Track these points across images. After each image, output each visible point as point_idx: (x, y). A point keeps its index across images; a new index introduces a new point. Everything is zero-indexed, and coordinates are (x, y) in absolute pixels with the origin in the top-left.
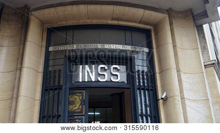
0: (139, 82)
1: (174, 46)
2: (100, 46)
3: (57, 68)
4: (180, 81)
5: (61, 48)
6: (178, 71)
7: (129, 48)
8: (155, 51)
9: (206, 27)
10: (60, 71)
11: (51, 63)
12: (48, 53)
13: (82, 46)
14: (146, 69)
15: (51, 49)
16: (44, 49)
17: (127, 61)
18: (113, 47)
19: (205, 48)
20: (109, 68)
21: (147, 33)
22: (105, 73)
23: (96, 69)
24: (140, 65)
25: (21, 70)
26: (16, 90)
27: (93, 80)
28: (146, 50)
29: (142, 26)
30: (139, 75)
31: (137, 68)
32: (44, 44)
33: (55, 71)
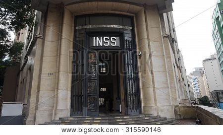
0: (127, 46)
1: (147, 26)
2: (104, 26)
3: (81, 39)
4: (149, 45)
5: (83, 27)
6: (148, 40)
7: (121, 27)
8: (136, 28)
9: (165, 15)
10: (82, 40)
11: (77, 36)
12: (75, 31)
13: (95, 26)
14: (130, 39)
15: (77, 28)
16: (73, 28)
17: (119, 34)
18: (112, 26)
19: (163, 27)
20: (110, 39)
21: (131, 18)
22: (108, 41)
23: (103, 39)
24: (128, 37)
25: (61, 40)
26: (59, 51)
27: (101, 45)
28: (131, 28)
29: (128, 14)
30: (126, 42)
31: (126, 38)
32: (73, 25)
33: (80, 41)
